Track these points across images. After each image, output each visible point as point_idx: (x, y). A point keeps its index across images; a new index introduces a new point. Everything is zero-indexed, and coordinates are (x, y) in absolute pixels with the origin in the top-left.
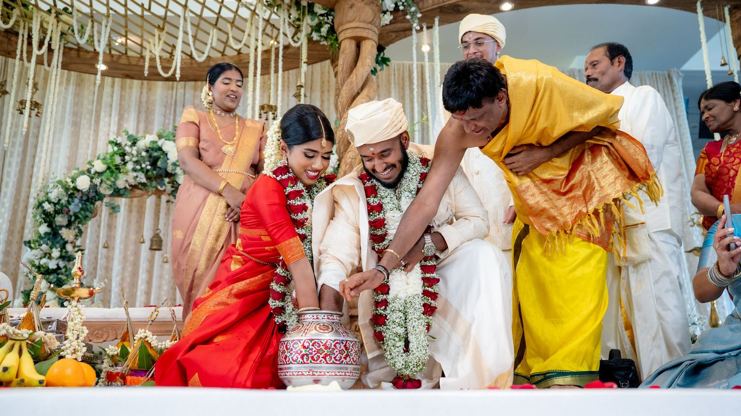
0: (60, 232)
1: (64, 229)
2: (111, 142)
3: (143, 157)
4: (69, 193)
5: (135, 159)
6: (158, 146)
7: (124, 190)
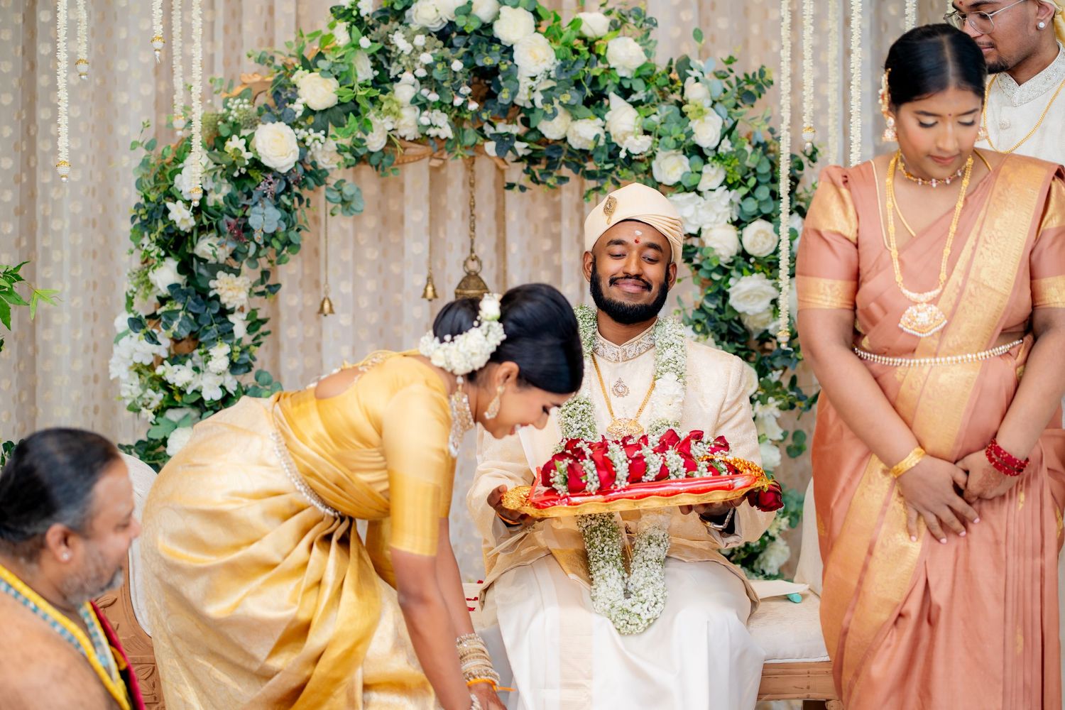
0: (212, 284)
1: (221, 274)
2: (341, 14)
3: (455, 72)
4: (236, 174)
5: (422, 73)
6: (479, 19)
7: (381, 154)
